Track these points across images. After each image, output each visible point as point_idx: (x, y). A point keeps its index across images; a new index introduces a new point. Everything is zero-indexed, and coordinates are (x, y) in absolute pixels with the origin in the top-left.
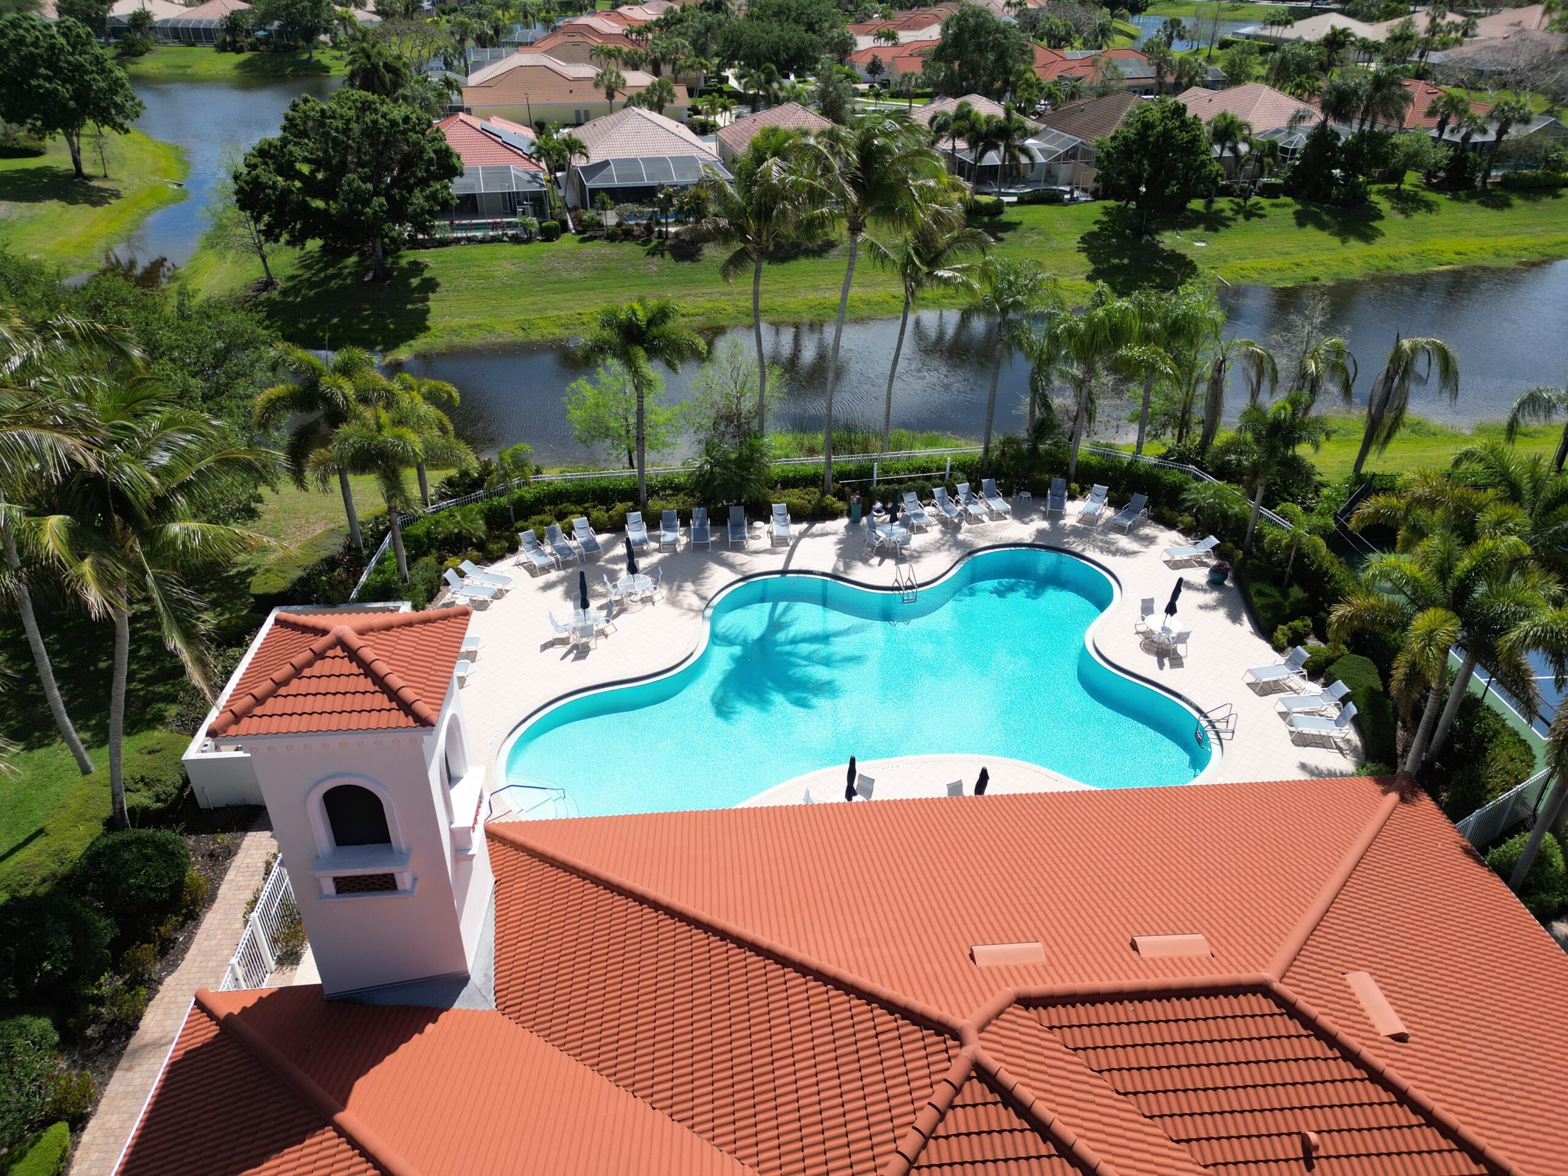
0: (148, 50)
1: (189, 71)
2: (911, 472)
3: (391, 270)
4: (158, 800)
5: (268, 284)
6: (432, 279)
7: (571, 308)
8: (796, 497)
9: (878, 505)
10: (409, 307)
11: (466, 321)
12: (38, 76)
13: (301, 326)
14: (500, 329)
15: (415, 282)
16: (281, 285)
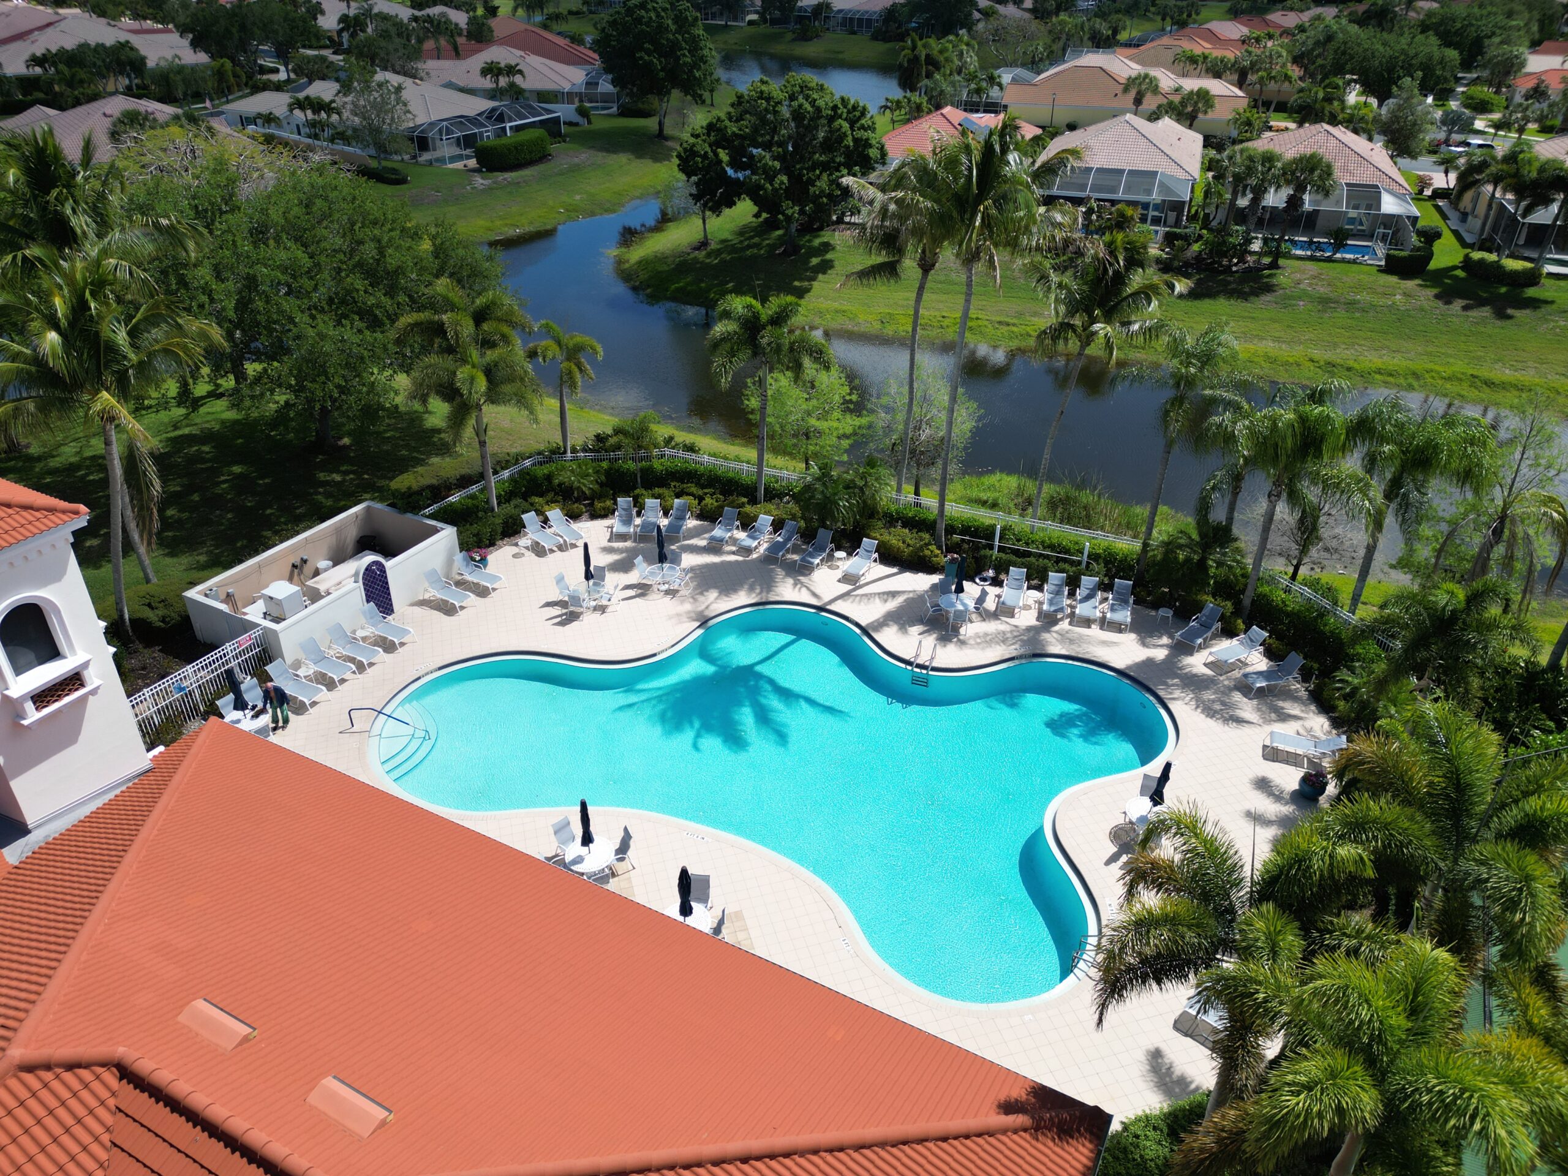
0: (817, 36)
1: (841, 56)
2: (1044, 548)
3: (800, 247)
4: (163, 621)
5: (703, 244)
6: (831, 261)
7: (939, 310)
8: (899, 538)
9: (991, 573)
10: (797, 283)
11: (836, 305)
12: (642, 49)
13: (703, 285)
14: (862, 318)
15: (815, 261)
16: (713, 246)
